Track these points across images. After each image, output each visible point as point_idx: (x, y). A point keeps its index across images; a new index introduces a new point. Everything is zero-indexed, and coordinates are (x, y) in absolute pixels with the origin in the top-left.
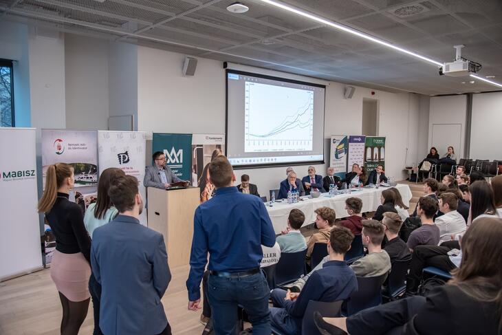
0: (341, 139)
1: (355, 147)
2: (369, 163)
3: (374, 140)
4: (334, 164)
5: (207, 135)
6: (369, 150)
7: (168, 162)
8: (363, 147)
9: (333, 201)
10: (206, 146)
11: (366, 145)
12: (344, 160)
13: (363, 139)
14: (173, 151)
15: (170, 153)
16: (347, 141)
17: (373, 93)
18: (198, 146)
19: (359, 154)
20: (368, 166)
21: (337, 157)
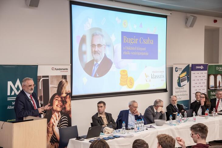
0: (183, 67)
1: (198, 75)
2: (213, 91)
3: (217, 68)
4: (177, 92)
5: (53, 66)
6: (212, 78)
7: (13, 94)
8: (206, 75)
9: (177, 129)
10: (52, 77)
11: (208, 72)
12: (187, 88)
13: (206, 67)
14: (18, 83)
15: (14, 85)
16: (189, 69)
17: (215, 21)
18: (43, 77)
19: (202, 82)
20: (212, 93)
21: (179, 85)
